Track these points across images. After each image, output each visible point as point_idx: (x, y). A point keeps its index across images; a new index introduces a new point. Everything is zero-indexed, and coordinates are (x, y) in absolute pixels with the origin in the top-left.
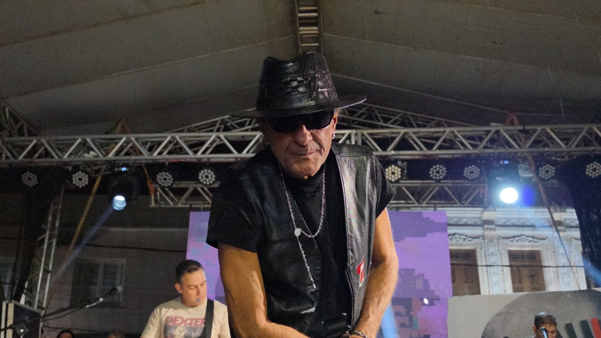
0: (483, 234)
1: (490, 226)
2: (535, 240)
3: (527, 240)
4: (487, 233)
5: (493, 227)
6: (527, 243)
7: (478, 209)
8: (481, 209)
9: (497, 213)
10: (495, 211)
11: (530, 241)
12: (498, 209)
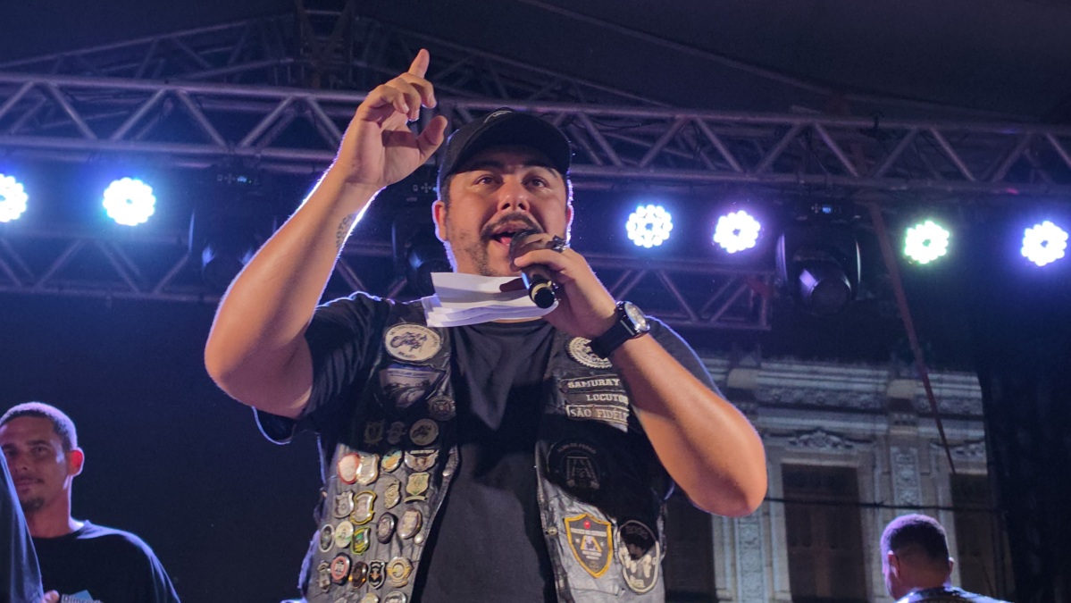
1: (743, 405)
2: (847, 443)
3: (827, 441)
5: (751, 406)
6: (827, 449)
7: (718, 361)
8: (725, 362)
9: (762, 373)
10: (758, 367)
11: (835, 445)
12: (764, 365)
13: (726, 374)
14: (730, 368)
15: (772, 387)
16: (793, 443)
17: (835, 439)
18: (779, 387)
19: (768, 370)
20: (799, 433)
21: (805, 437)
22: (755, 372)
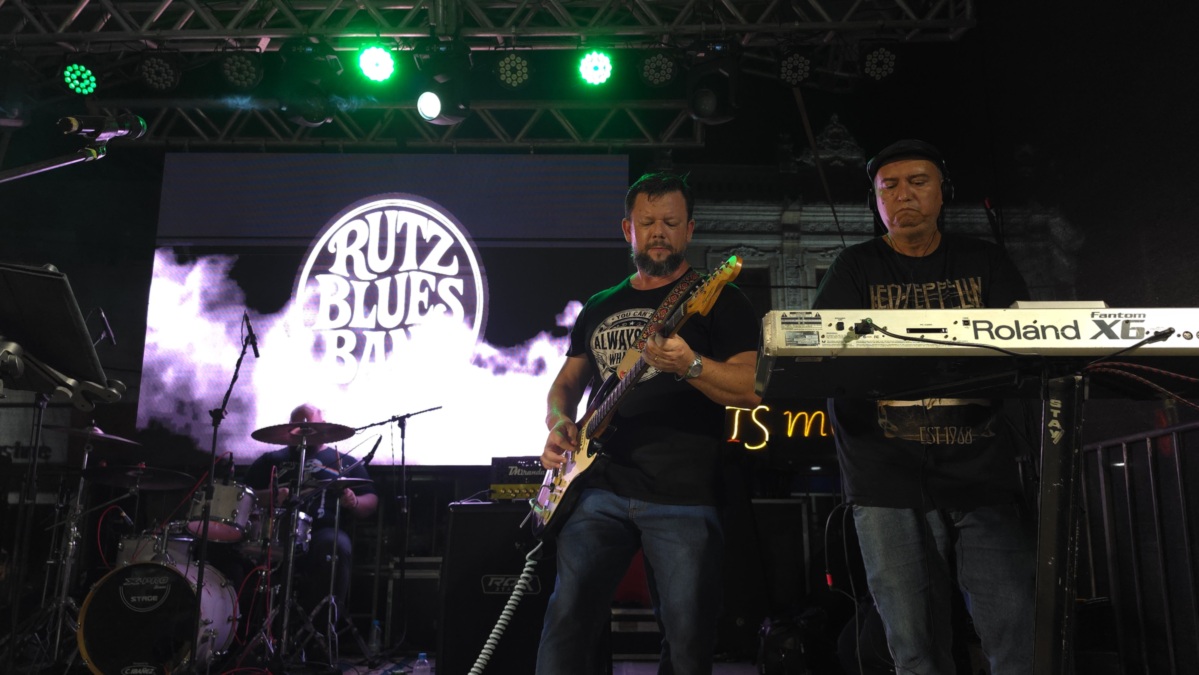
0: (782, 244)
1: (792, 234)
4: (788, 244)
5: (796, 234)
7: (776, 208)
8: (780, 208)
9: (804, 214)
10: (801, 210)
12: (804, 208)
13: (781, 215)
14: (784, 211)
15: (809, 222)
16: (823, 256)
18: (815, 222)
19: (805, 211)
20: (827, 249)
21: (830, 252)
22: (798, 213)
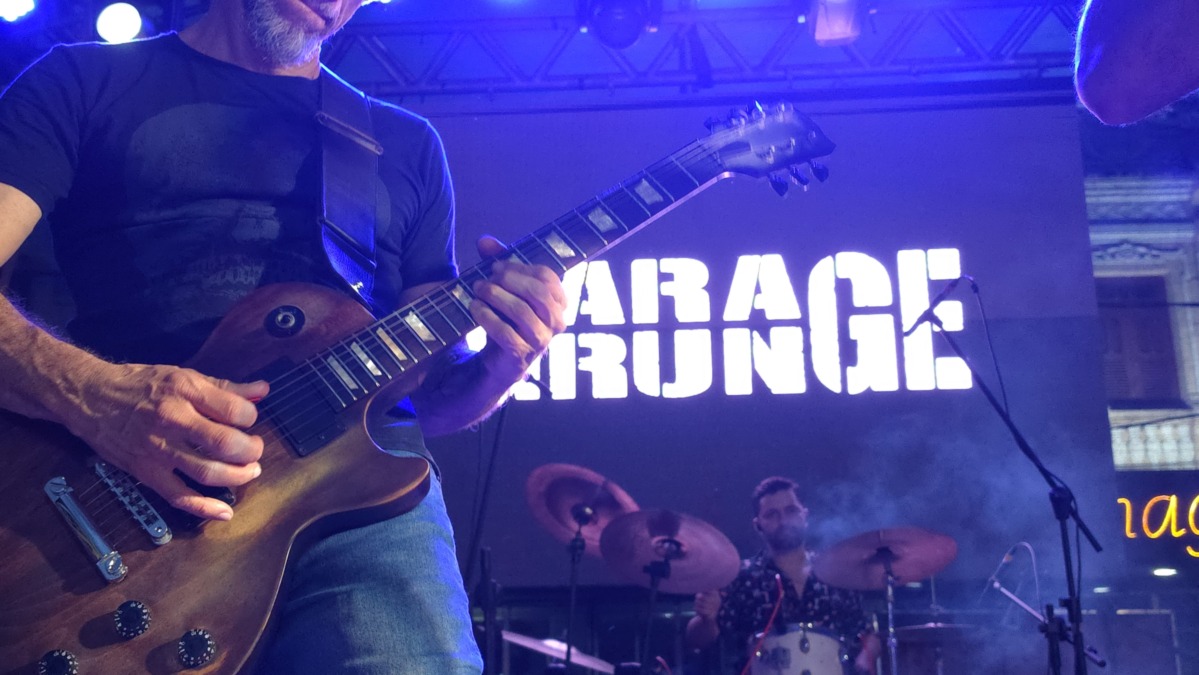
2: (1155, 252)
3: (1134, 253)
6: (1134, 260)
11: (1142, 256)
16: (1101, 257)
17: (1142, 250)
21: (1112, 250)
